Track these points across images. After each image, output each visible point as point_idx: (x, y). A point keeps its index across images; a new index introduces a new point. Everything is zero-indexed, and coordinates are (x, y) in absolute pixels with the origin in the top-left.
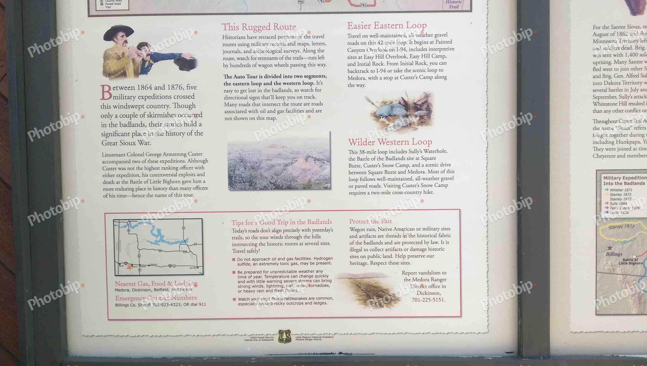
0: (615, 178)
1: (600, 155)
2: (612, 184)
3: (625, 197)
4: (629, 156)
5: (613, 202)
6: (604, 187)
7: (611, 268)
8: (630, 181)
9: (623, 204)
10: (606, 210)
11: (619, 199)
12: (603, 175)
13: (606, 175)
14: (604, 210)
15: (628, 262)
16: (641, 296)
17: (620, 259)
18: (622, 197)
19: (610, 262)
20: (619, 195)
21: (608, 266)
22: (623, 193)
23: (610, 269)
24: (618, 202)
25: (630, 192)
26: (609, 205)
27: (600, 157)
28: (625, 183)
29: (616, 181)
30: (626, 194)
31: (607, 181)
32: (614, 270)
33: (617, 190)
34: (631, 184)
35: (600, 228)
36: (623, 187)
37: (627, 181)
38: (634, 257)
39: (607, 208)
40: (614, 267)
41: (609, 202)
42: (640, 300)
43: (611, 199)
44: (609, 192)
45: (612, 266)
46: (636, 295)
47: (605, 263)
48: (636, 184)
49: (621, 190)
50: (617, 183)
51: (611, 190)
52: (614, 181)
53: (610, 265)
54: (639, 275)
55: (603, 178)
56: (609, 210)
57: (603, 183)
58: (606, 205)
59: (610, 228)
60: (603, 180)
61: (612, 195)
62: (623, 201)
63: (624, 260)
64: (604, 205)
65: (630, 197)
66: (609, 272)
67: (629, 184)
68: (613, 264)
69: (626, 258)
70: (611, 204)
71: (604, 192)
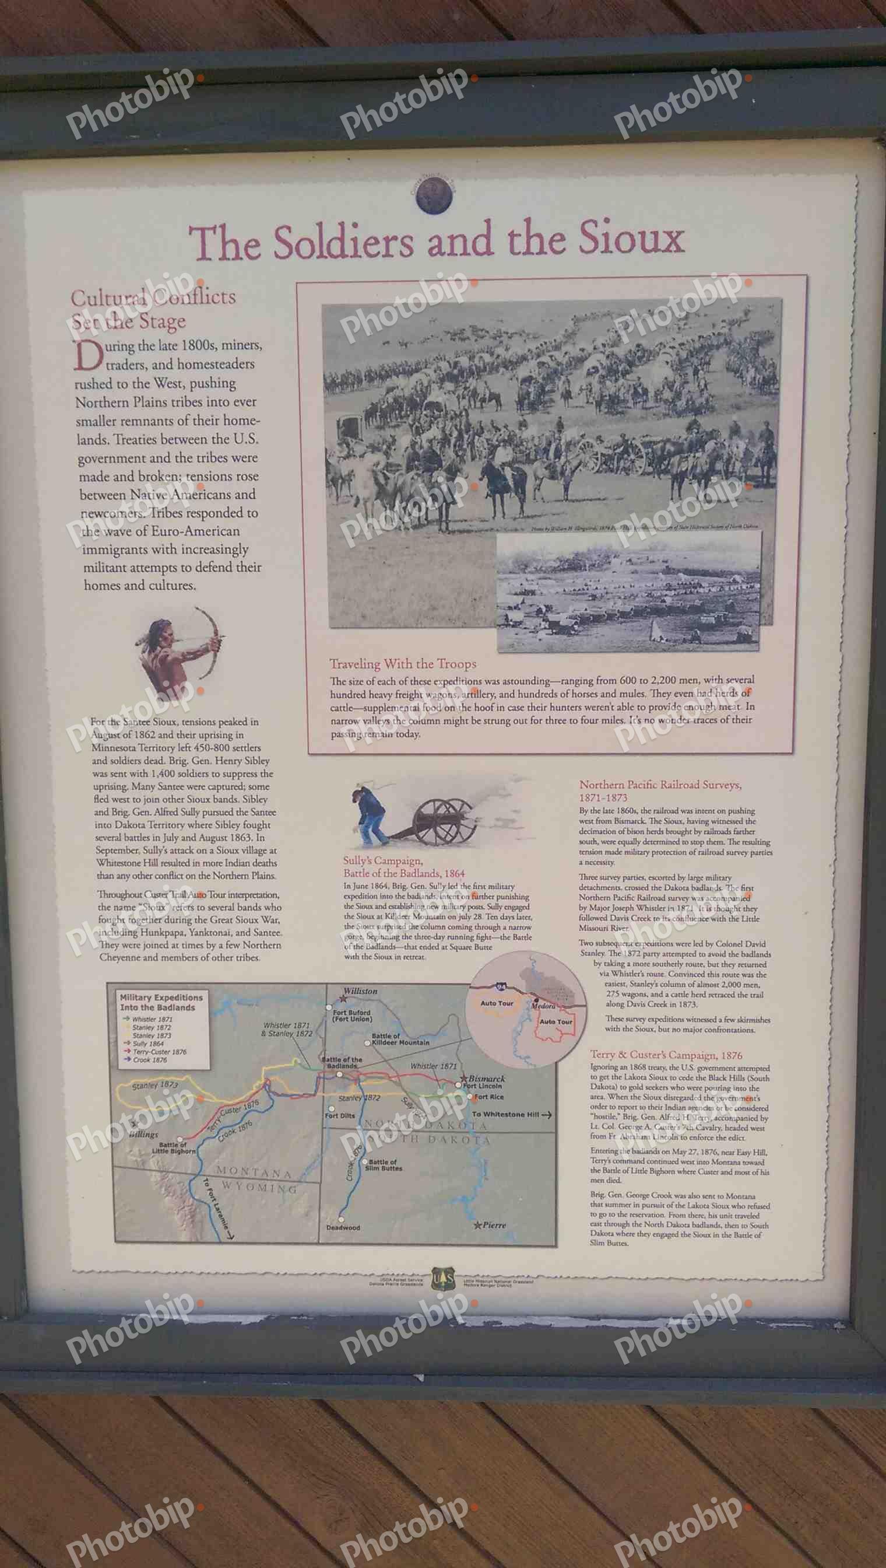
0: (141, 998)
1: (112, 955)
2: (136, 1009)
3: (160, 1032)
4: (164, 958)
5: (139, 1041)
6: (121, 1014)
7: (139, 1159)
8: (169, 1003)
9: (156, 1044)
10: (126, 1055)
11: (149, 1036)
12: (119, 993)
13: (124, 992)
14: (122, 1055)
15: (169, 1149)
16: (196, 1209)
17: (155, 1144)
18: (155, 1032)
19: (136, 1150)
20: (148, 1028)
21: (134, 1155)
22: (155, 1024)
23: (136, 1161)
24: (148, 1041)
25: (168, 1023)
26: (132, 1047)
27: (113, 958)
28: (160, 1008)
29: (143, 1003)
30: (162, 1027)
31: (128, 1003)
32: (144, 1162)
33: (145, 1020)
34: (171, 1008)
35: (118, 1087)
36: (156, 1014)
37: (163, 1003)
38: (180, 1140)
39: (129, 1051)
40: (144, 1157)
41: (132, 1040)
42: (192, 1217)
43: (135, 1036)
44: (131, 1022)
45: (141, 1156)
46: (186, 1208)
47: (128, 1150)
48: (178, 1009)
49: (152, 1020)
50: (145, 1007)
51: (135, 1019)
52: (139, 1003)
53: (137, 1153)
54: (189, 1172)
55: (119, 997)
56: (132, 1055)
57: (119, 1007)
58: (126, 1047)
59: (135, 1087)
60: (119, 1002)
61: (135, 1028)
62: (155, 1039)
63: (161, 1145)
64: (122, 1046)
65: (168, 1032)
66: (136, 1166)
67: (166, 1008)
68: (143, 1153)
69: (165, 1142)
70: (136, 1044)
71: (121, 1021)
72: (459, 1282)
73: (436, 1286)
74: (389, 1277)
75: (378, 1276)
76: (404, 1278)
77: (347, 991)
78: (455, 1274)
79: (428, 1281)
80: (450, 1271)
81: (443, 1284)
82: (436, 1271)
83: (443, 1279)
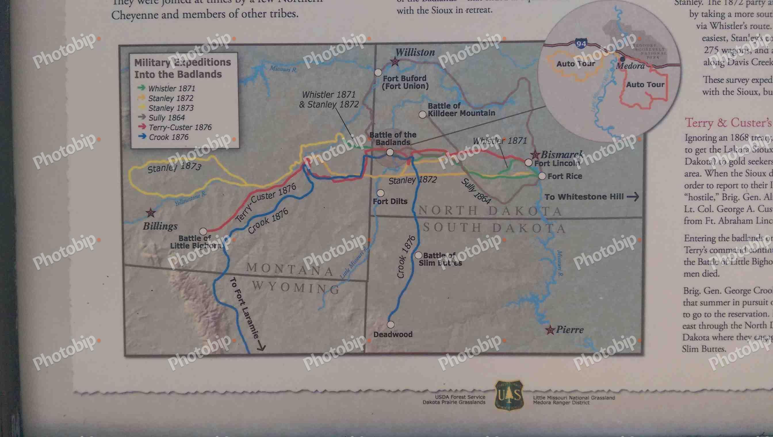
0: (159, 63)
1: (125, 12)
2: (152, 75)
3: (181, 103)
4: (186, 15)
5: (156, 114)
6: (135, 83)
7: (155, 256)
8: (191, 69)
9: (176, 118)
10: (141, 131)
11: (167, 108)
12: (134, 57)
13: (138, 57)
14: (136, 131)
15: (190, 243)
16: (220, 315)
17: (174, 237)
18: (175, 104)
19: (151, 244)
20: (167, 99)
21: (148, 251)
22: (175, 94)
23: (151, 258)
24: (166, 114)
25: (190, 93)
26: (147, 122)
27: (127, 17)
28: (180, 74)
29: (161, 68)
30: (183, 97)
31: (142, 69)
32: (160, 260)
33: (163, 89)
34: (194, 74)
35: (131, 170)
36: (176, 82)
37: (184, 69)
38: (203, 232)
39: (144, 126)
40: (160, 254)
41: (148, 113)
42: (217, 324)
43: (152, 108)
44: (147, 93)
45: (157, 252)
46: (209, 314)
47: (141, 244)
48: (202, 75)
49: (171, 89)
50: (163, 75)
51: (151, 89)
52: (156, 70)
53: (152, 249)
54: (213, 270)
55: (132, 62)
56: (147, 131)
57: (133, 75)
58: (141, 121)
59: (151, 169)
60: (133, 68)
61: (152, 98)
62: (175, 112)
63: (181, 238)
64: (136, 122)
65: (190, 103)
66: (150, 264)
67: (187, 75)
68: (159, 248)
69: (185, 235)
70: (152, 118)
71: (135, 92)
72: (527, 398)
73: (501, 404)
74: (446, 394)
75: (432, 392)
76: (462, 394)
77: (399, 52)
78: (524, 389)
79: (492, 398)
80: (517, 386)
81: (509, 402)
82: (501, 386)
83: (509, 395)
